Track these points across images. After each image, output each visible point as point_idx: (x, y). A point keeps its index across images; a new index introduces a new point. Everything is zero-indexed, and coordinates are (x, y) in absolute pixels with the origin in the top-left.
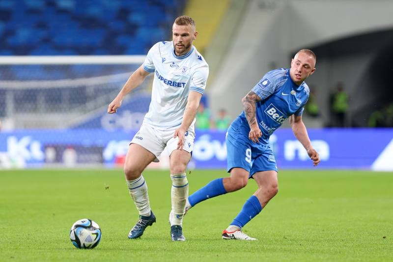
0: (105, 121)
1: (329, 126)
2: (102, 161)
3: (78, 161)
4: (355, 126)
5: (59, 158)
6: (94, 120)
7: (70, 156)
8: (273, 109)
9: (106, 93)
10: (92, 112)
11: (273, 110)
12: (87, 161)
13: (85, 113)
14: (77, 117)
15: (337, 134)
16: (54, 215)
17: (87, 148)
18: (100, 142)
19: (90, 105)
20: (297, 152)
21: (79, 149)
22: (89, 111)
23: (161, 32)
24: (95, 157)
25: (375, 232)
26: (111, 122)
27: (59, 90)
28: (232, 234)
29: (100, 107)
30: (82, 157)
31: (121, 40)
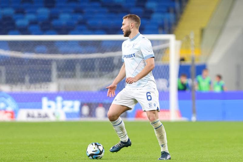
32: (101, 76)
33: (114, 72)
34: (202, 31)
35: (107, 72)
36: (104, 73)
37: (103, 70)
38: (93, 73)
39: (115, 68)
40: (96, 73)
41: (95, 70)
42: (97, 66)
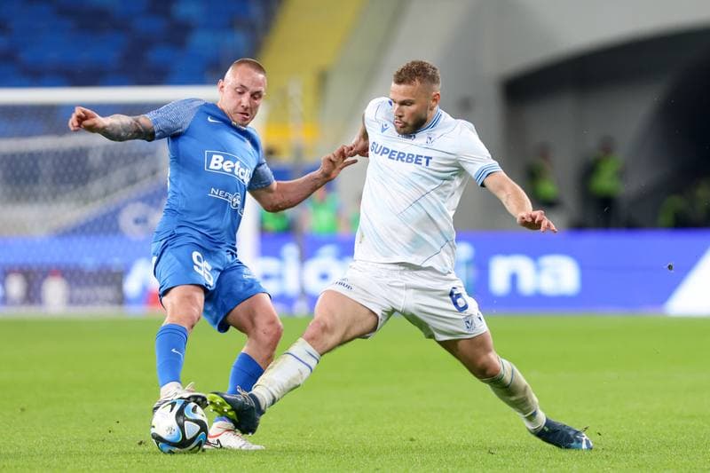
0: (126, 220)
1: (578, 227)
2: (121, 300)
3: (72, 301)
4: (631, 226)
5: (33, 295)
6: (104, 217)
7: (55, 291)
8: (215, 157)
9: (126, 163)
10: (99, 202)
11: (218, 159)
12: (88, 301)
13: (86, 203)
14: (69, 212)
15: (595, 242)
16: (23, 410)
17: (90, 273)
18: (116, 262)
19: (96, 187)
20: (514, 279)
21: (73, 276)
22: (94, 200)
23: (238, 39)
24: (108, 292)
25: (671, 439)
26: (137, 221)
27: (34, 157)
28: (216, 439)
29: (116, 190)
30: (78, 292)
31: (157, 55)
32: (55, 196)
33: (89, 185)
34: (323, 79)
35: (72, 187)
36: (63, 188)
37: (62, 182)
38: (36, 189)
39: (92, 175)
40: (43, 188)
41: (40, 180)
42: (44, 171)
